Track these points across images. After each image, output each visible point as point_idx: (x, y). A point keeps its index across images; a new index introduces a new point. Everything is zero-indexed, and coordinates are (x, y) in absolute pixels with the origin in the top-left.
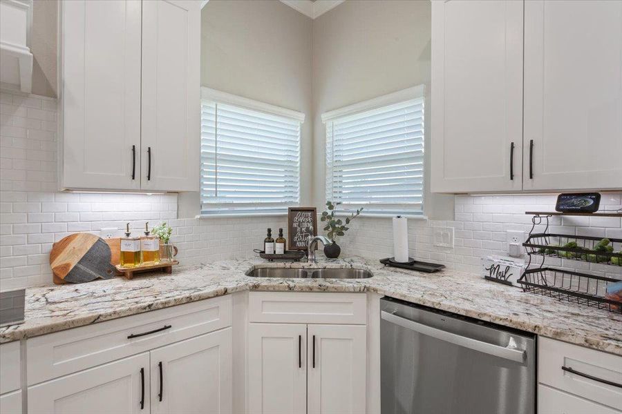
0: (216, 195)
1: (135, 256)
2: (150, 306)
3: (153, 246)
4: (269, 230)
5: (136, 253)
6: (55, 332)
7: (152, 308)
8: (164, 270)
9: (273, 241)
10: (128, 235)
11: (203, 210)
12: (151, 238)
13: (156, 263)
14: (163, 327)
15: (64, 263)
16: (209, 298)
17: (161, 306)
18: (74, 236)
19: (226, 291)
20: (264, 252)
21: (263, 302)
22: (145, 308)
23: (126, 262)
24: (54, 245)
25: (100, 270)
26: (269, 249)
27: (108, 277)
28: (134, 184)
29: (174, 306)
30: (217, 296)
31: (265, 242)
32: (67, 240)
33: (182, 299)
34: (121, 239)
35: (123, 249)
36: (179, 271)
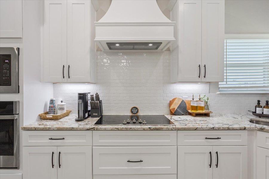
0: (226, 83)
1: (196, 108)
2: (213, 128)
3: (202, 104)
4: (259, 101)
5: (197, 106)
6: (185, 130)
7: (214, 129)
8: (207, 115)
9: (262, 107)
10: (193, 99)
11: (220, 90)
12: (201, 101)
13: (204, 111)
14: (217, 138)
15: (174, 108)
16: (237, 130)
17: (217, 129)
18: (176, 98)
19: (245, 128)
20: (255, 112)
21: (266, 138)
22: (212, 129)
23: (192, 110)
24: (170, 101)
25: (183, 111)
26: (259, 111)
27: (186, 115)
28: (199, 80)
29: (222, 130)
30: (241, 130)
31: (256, 107)
32: (174, 100)
33: (226, 128)
34: (191, 101)
35: (192, 104)
36: (212, 116)
